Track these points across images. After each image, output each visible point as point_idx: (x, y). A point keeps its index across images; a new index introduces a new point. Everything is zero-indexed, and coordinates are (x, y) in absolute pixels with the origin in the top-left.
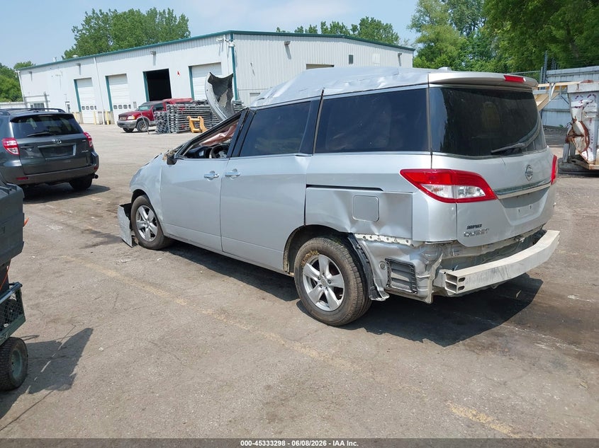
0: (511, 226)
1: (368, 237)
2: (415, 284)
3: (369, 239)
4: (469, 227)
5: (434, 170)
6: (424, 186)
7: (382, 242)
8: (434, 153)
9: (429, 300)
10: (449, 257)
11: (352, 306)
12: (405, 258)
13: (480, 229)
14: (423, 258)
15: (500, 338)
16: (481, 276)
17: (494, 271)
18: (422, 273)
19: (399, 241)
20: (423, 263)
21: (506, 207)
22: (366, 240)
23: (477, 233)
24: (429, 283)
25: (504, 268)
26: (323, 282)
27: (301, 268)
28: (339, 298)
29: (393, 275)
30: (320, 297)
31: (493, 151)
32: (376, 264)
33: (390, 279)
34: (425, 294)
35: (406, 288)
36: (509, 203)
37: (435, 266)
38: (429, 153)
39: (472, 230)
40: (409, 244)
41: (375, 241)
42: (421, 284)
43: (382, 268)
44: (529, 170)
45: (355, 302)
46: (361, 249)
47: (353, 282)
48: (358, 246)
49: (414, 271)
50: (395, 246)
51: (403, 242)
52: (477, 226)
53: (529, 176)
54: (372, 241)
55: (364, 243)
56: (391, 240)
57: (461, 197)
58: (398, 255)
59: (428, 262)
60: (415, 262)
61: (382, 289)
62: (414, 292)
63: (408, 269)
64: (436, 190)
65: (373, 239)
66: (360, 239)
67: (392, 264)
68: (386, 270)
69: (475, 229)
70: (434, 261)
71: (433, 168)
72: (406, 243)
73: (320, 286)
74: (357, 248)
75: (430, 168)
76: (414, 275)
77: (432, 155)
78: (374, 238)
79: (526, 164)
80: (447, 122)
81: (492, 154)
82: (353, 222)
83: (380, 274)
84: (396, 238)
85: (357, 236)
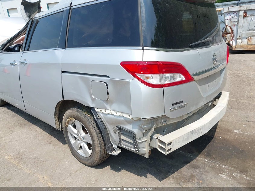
0: (203, 98)
1: (103, 111)
2: (137, 146)
3: (105, 112)
4: (174, 104)
5: (145, 62)
6: (138, 75)
7: (112, 115)
8: (145, 48)
9: (147, 156)
10: (160, 125)
11: (97, 157)
12: (129, 127)
13: (182, 104)
14: (140, 128)
15: (196, 170)
16: (183, 138)
17: (192, 132)
18: (141, 138)
19: (124, 115)
20: (142, 132)
21: (199, 85)
22: (103, 113)
23: (180, 107)
24: (146, 144)
25: (199, 129)
26: (80, 138)
27: (66, 128)
28: (90, 149)
29: (123, 137)
30: (79, 147)
31: (190, 45)
32: (111, 129)
33: (121, 140)
34: (144, 153)
35: (132, 147)
36: (202, 82)
37: (150, 133)
38: (141, 48)
39: (176, 106)
40: (130, 118)
41: (108, 114)
42: (140, 146)
43: (115, 132)
44: (215, 57)
45: (99, 154)
46: (100, 119)
47: (96, 141)
48: (98, 116)
49: (135, 137)
50: (122, 119)
51: (126, 116)
52: (179, 103)
53: (215, 61)
54: (106, 114)
55: (101, 114)
56: (119, 114)
57: (167, 82)
58: (124, 124)
59: (144, 131)
60: (136, 131)
61: (116, 147)
62: (137, 151)
63: (131, 135)
64: (147, 78)
65: (106, 113)
66: (99, 112)
67: (121, 130)
68: (117, 134)
69: (178, 105)
70: (149, 130)
71: (144, 60)
72: (128, 117)
73: (79, 140)
74: (97, 118)
75: (141, 60)
76: (136, 140)
77: (143, 49)
78: (108, 112)
79: (213, 53)
80: (156, 25)
81: (190, 47)
82: (93, 100)
83: (114, 137)
84: (122, 113)
85: (97, 110)
